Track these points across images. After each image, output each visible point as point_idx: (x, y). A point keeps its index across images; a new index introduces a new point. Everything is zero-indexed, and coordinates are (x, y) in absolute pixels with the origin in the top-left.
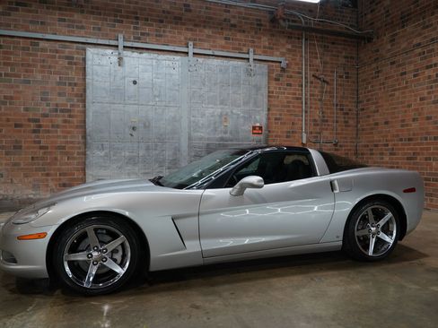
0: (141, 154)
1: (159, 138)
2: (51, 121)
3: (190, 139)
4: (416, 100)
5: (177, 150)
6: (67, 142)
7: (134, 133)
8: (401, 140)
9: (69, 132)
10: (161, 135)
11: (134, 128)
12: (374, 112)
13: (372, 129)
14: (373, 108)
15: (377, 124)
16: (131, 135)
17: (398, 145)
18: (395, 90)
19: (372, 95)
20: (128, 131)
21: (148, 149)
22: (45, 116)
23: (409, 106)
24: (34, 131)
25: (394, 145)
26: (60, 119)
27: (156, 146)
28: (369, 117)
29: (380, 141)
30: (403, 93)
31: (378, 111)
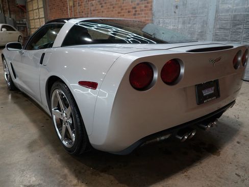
0: (179, 28)
1: (192, 13)
2: (140, 7)
3: (217, 12)
5: (205, 23)
6: (146, 20)
7: (177, 11)
9: (146, 14)
10: (194, 10)
11: (177, 7)
16: (175, 12)
20: (173, 9)
21: (184, 23)
22: (138, 4)
24: (135, 15)
26: (143, 6)
27: (190, 20)
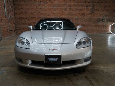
4: (35, 7)
8: (31, 17)
12: (21, 8)
13: (21, 13)
14: (21, 7)
15: (22, 12)
17: (30, 19)
18: (28, 3)
19: (20, 3)
23: (33, 8)
25: (29, 18)
28: (19, 10)
29: (24, 17)
30: (31, 4)
31: (22, 8)
